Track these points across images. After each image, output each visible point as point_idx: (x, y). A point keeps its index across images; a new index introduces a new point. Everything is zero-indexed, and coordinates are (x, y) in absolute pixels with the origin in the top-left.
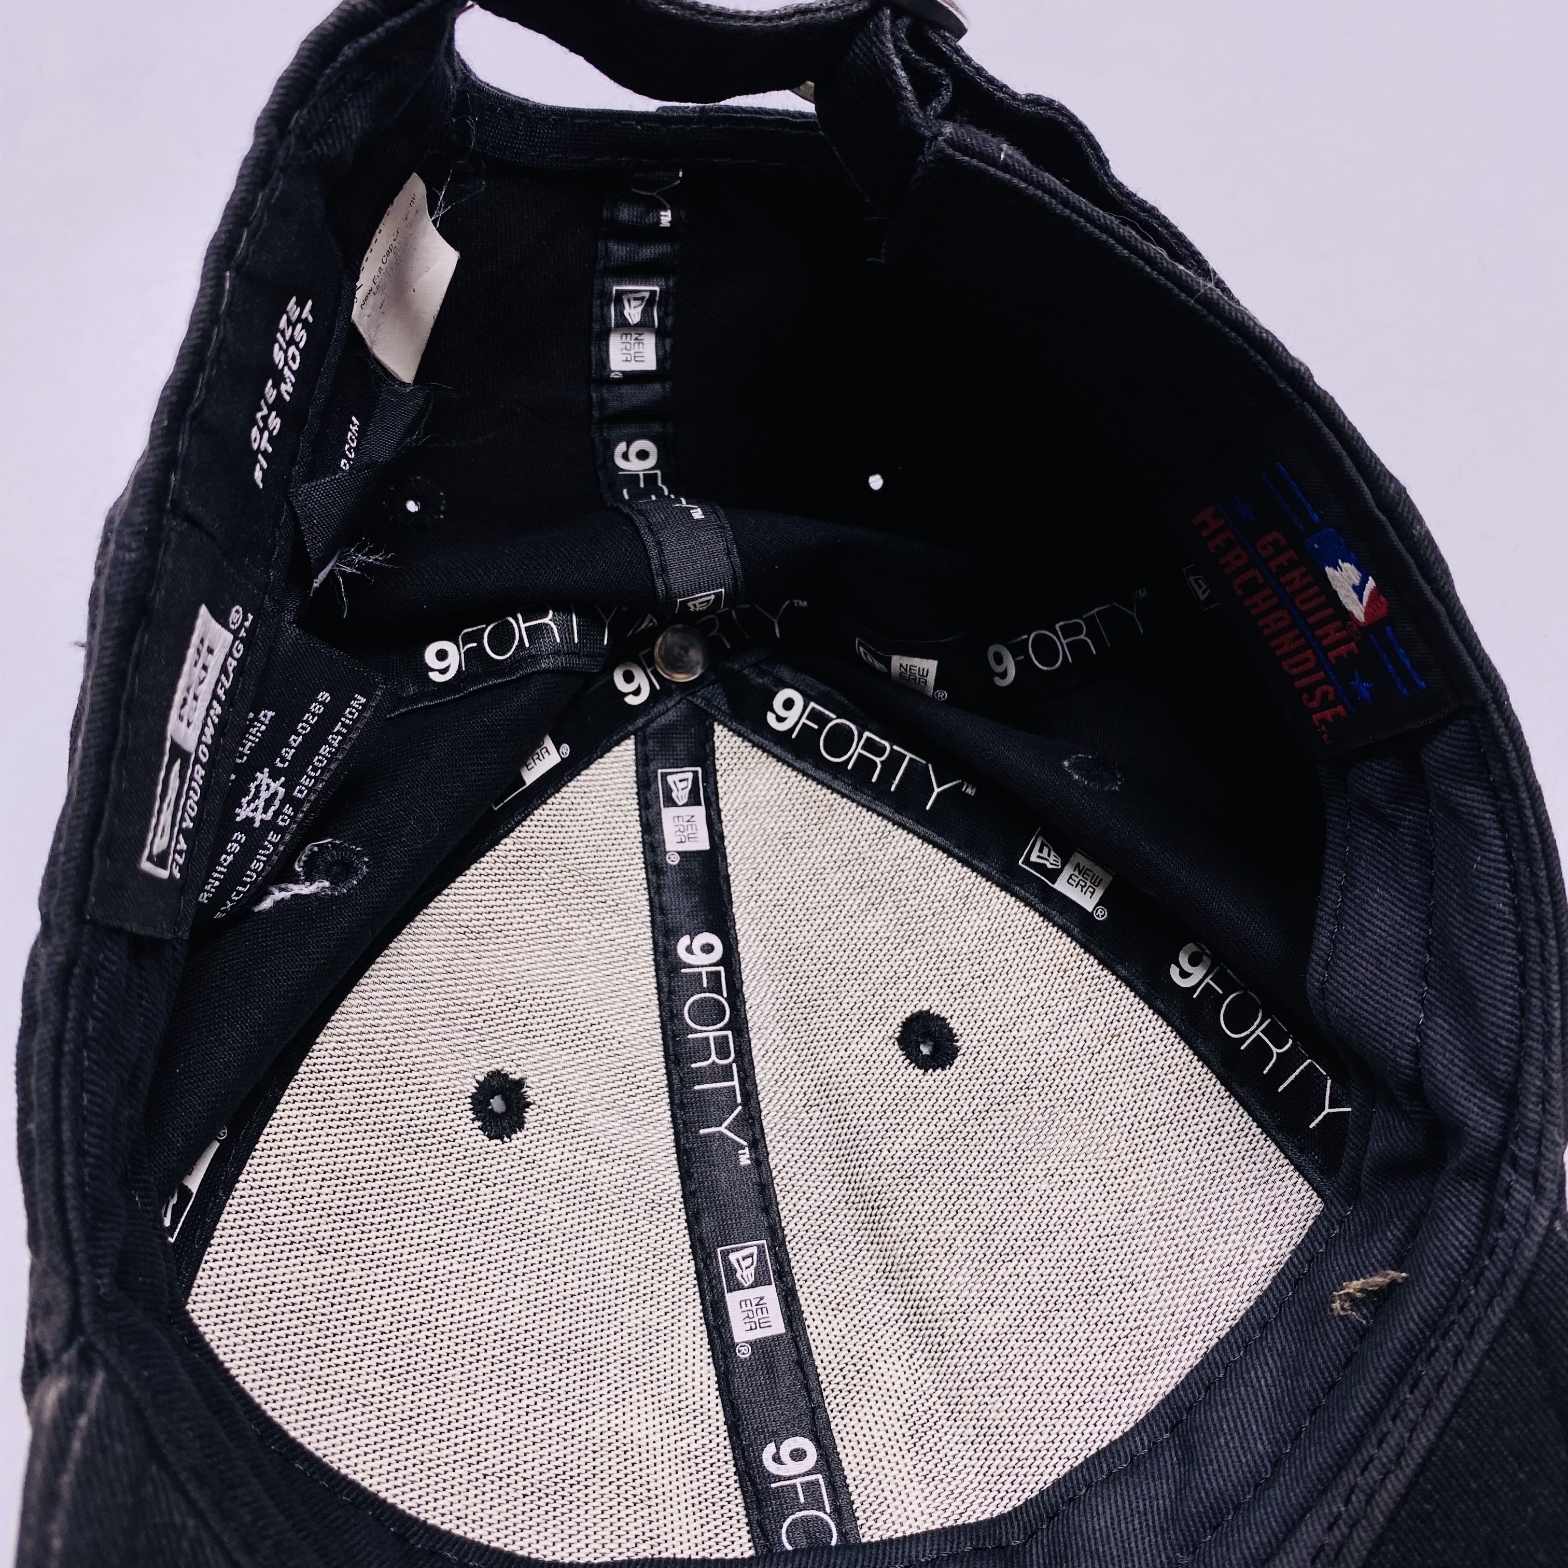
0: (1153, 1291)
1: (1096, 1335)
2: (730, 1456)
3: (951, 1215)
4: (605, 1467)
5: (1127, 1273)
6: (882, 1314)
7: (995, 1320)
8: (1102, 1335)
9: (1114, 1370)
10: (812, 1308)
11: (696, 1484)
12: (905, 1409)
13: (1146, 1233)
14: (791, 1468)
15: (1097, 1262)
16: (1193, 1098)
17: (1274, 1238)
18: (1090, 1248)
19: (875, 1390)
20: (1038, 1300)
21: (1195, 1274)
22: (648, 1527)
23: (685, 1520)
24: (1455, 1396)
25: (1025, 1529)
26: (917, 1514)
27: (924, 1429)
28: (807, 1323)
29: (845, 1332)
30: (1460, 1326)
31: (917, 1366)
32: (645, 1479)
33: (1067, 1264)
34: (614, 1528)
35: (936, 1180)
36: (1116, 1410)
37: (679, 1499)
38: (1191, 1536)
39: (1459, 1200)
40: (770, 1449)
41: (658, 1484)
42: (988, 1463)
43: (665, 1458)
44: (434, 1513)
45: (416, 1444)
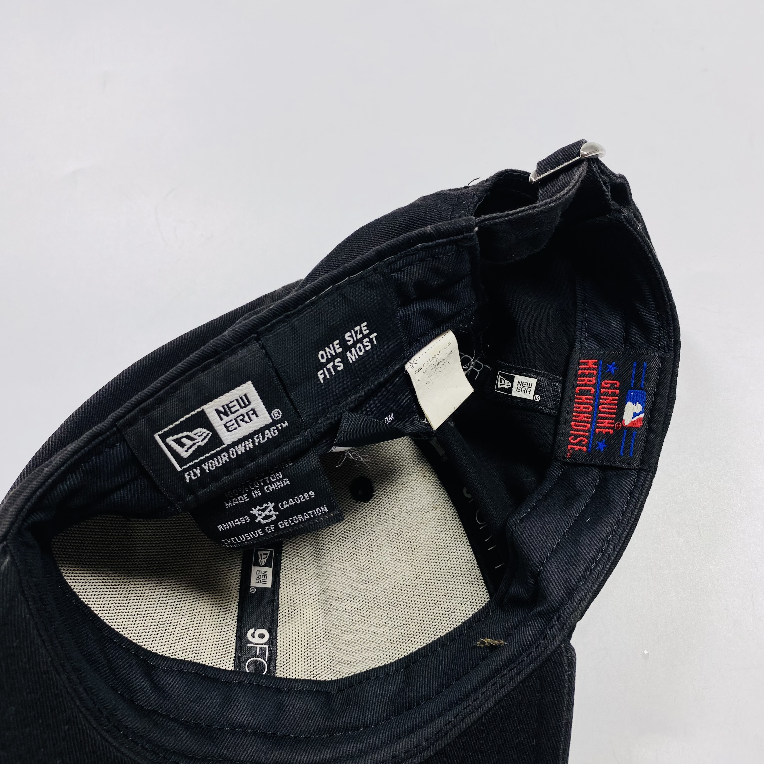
0: (416, 612)
1: (389, 622)
2: (235, 629)
3: (348, 560)
4: (185, 622)
5: (409, 602)
6: (311, 590)
7: (352, 605)
8: (392, 623)
9: (392, 638)
10: (284, 581)
11: (219, 637)
12: (308, 629)
13: (422, 589)
14: (257, 640)
15: (399, 594)
16: (456, 542)
17: (468, 606)
18: (398, 588)
19: (299, 619)
20: (372, 602)
21: (434, 611)
22: (195, 649)
23: (210, 649)
24: (505, 693)
25: (339, 688)
26: (300, 671)
27: (313, 639)
28: (280, 586)
29: (294, 593)
30: (517, 670)
31: (318, 614)
32: (200, 630)
33: (387, 591)
34: (182, 646)
35: (347, 545)
36: (387, 653)
37: (210, 641)
38: (398, 710)
39: (534, 624)
40: (252, 631)
41: (204, 633)
42: (333, 659)
43: (210, 624)
44: (115, 624)
45: (115, 596)
